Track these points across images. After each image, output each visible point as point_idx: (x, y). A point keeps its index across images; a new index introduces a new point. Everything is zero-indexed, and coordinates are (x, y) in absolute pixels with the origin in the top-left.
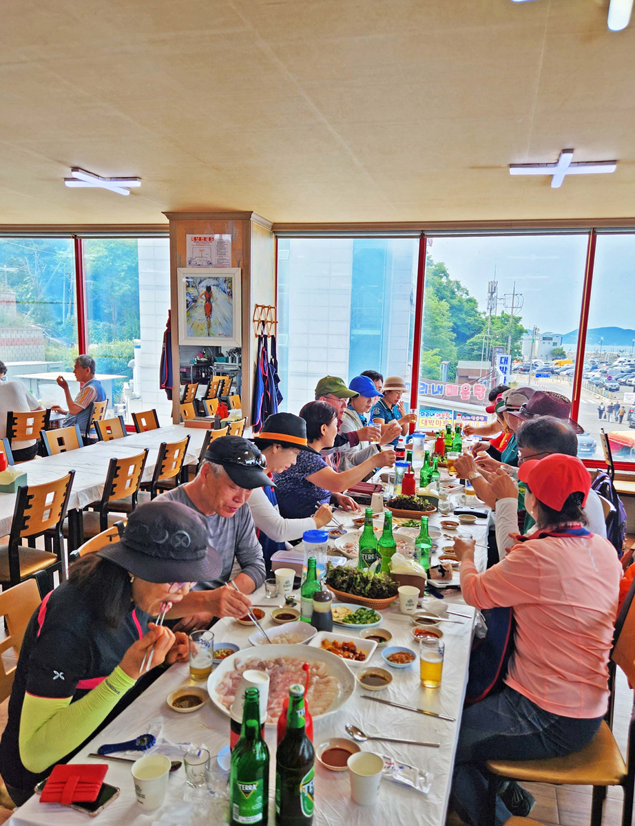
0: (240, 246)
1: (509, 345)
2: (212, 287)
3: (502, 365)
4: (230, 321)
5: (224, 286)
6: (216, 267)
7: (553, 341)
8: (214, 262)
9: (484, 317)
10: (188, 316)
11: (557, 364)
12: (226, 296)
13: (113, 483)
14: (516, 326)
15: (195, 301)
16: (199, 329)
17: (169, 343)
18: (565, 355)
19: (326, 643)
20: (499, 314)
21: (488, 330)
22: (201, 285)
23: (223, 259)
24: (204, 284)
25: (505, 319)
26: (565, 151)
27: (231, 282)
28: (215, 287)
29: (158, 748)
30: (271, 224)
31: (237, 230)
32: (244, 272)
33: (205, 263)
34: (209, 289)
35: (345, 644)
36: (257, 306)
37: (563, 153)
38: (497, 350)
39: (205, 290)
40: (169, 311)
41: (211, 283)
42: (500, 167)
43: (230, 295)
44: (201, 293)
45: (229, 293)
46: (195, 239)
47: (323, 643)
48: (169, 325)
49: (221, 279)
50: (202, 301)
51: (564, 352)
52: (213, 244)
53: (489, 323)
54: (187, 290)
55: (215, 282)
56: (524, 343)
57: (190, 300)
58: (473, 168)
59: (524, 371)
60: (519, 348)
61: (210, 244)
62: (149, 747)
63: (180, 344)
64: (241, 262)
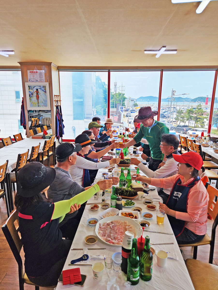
0: (48, 75)
1: (122, 103)
2: (38, 89)
3: (121, 110)
4: (46, 101)
5: (43, 89)
6: (39, 82)
7: (134, 101)
8: (39, 80)
9: (113, 94)
10: (30, 100)
11: (136, 108)
12: (44, 92)
13: (19, 162)
14: (123, 97)
15: (32, 94)
16: (34, 104)
17: (23, 109)
18: (138, 105)
19: (123, 214)
20: (118, 93)
21: (115, 98)
22: (34, 88)
23: (42, 79)
24: (35, 88)
25: (120, 94)
26: (164, 47)
27: (45, 87)
28: (40, 89)
29: (90, 259)
30: (57, 67)
31: (46, 69)
32: (50, 84)
33: (35, 81)
34: (37, 90)
35: (129, 214)
36: (55, 96)
37: (163, 47)
38: (118, 104)
39: (36, 90)
40: (23, 98)
41: (38, 88)
42: (141, 51)
43: (45, 92)
44: (34, 91)
45: (45, 91)
46: (31, 72)
47: (122, 214)
48: (23, 102)
49: (41, 86)
50: (35, 94)
51: (137, 104)
52: (38, 74)
53: (115, 96)
54: (29, 90)
55: (39, 87)
56: (126, 102)
57: (30, 94)
58: (133, 51)
59: (126, 111)
60: (124, 104)
61: (37, 74)
62: (88, 259)
63: (28, 110)
64: (49, 81)
